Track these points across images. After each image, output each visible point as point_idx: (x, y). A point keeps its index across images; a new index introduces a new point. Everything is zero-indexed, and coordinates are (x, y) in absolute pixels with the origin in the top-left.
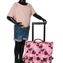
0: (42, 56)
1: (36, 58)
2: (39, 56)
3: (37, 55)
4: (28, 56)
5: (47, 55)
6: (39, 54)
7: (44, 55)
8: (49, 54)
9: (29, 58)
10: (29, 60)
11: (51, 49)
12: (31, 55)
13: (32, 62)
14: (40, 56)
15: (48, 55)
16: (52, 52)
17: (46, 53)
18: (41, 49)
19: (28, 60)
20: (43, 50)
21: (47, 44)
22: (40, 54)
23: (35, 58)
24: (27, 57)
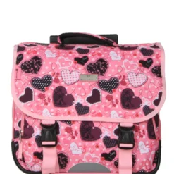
0: (110, 117)
1: (76, 127)
3: (82, 110)
4: (30, 122)
5: (134, 112)
7: (122, 111)
8: (146, 102)
9: (38, 132)
10: (39, 141)
11: (154, 80)
12: (45, 111)
13: (54, 151)
14: (100, 115)
15: (140, 111)
16: (160, 94)
17: (129, 101)
18: (101, 78)
19: (33, 141)
20: (111, 85)
21: (131, 52)
22: (96, 104)
23: (69, 130)
24: (26, 123)
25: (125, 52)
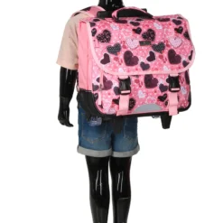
0: (163, 70)
1: (142, 79)
2: (153, 70)
3: (145, 67)
5: (177, 66)
6: (149, 63)
7: (170, 66)
11: (187, 42)
12: (120, 69)
14: (157, 69)
15: (181, 65)
16: (192, 52)
17: (174, 58)
20: (160, 48)
22: (153, 62)
25: (164, 23)
